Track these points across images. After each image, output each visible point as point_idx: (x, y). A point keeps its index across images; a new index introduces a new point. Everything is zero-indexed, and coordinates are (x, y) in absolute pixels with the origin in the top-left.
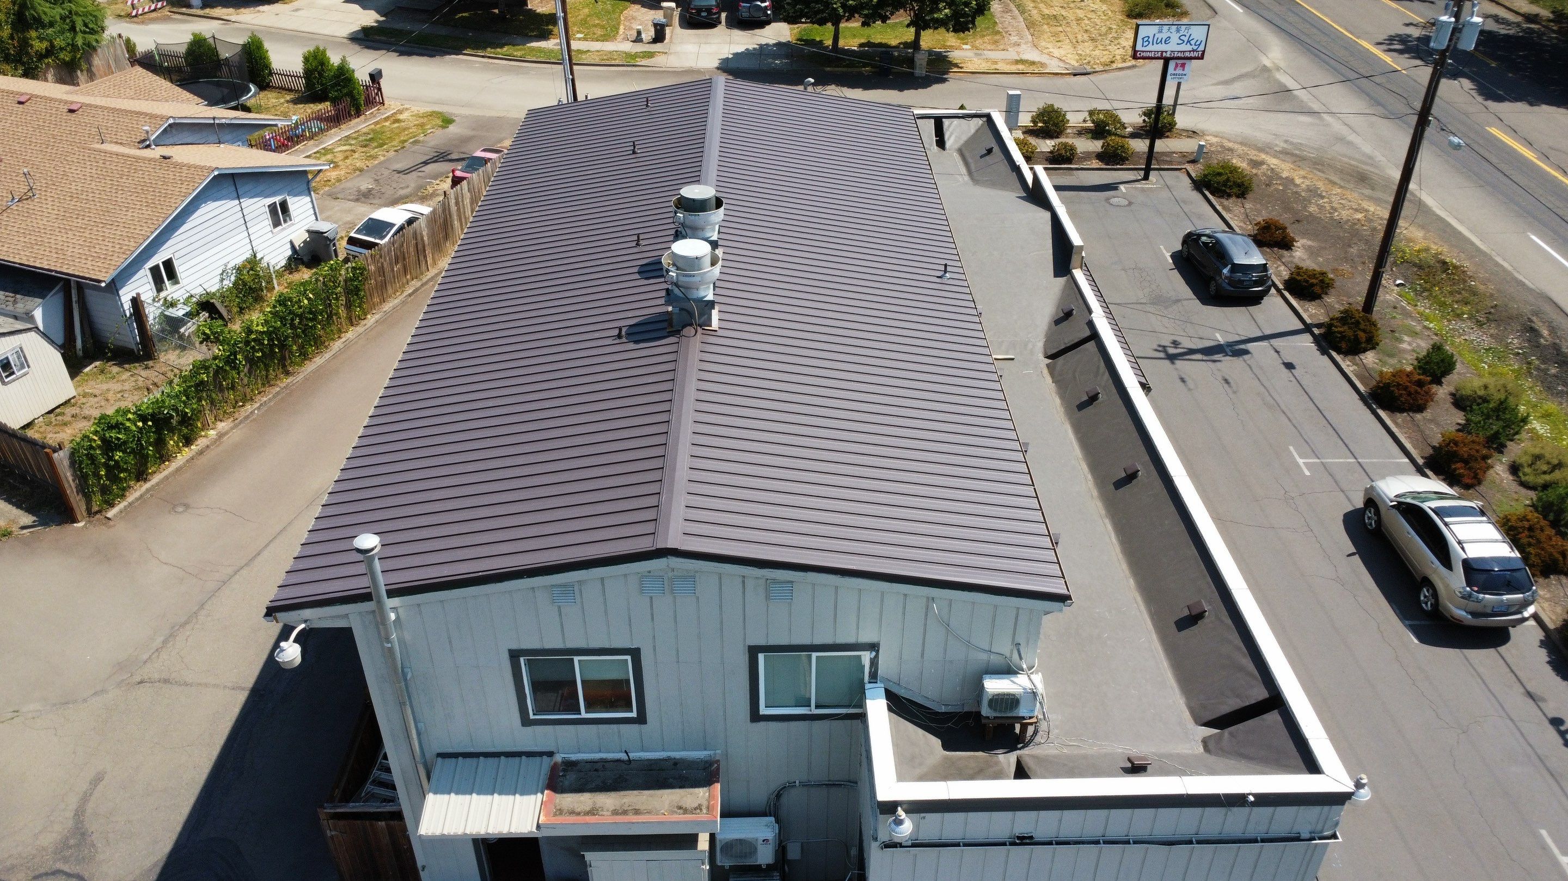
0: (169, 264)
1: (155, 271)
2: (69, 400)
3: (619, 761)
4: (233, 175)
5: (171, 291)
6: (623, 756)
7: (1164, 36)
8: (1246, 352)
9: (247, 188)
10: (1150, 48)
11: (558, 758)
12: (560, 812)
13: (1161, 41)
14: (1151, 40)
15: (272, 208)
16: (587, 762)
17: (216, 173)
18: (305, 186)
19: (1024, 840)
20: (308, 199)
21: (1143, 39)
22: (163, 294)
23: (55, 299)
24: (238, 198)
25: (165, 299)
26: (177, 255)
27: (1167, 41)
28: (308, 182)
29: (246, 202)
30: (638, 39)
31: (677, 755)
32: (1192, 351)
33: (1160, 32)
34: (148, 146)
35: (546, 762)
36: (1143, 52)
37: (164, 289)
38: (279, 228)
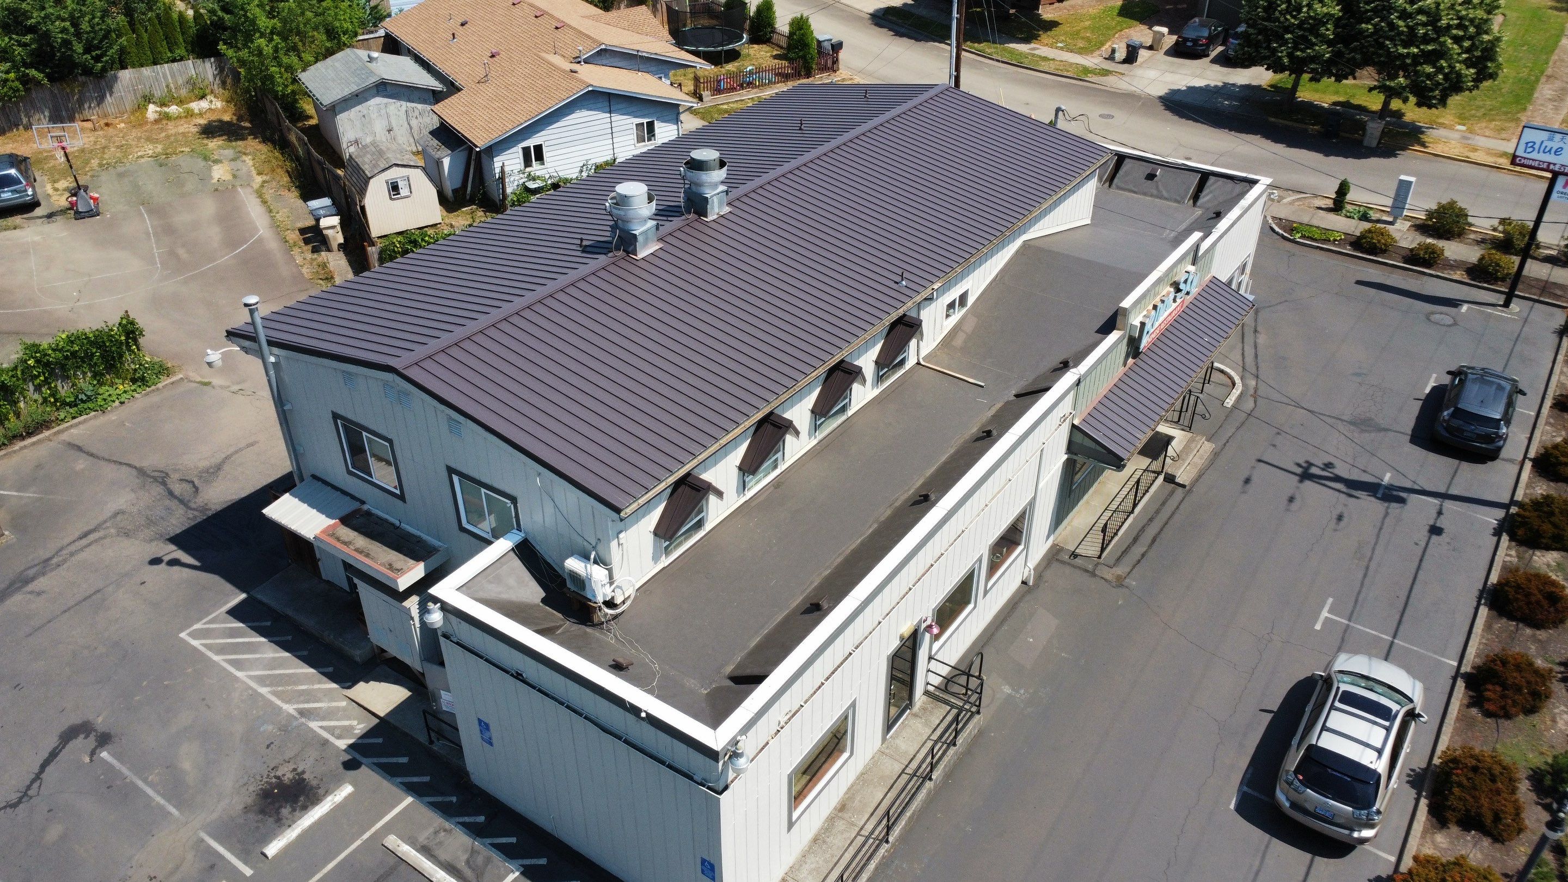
0: (539, 149)
1: (526, 151)
2: (436, 225)
3: (393, 524)
4: (609, 94)
5: (536, 168)
6: (397, 523)
7: (1555, 145)
8: (1402, 501)
9: (620, 106)
10: (1534, 155)
11: (365, 507)
12: (332, 535)
13: (1550, 151)
14: (1537, 147)
15: (640, 126)
16: (378, 517)
17: (590, 89)
18: (674, 116)
19: (518, 676)
20: (675, 127)
21: (1527, 143)
22: (528, 169)
23: (461, 155)
24: (610, 112)
25: (530, 174)
26: (547, 144)
27: (1558, 152)
28: (678, 114)
29: (616, 117)
30: (1111, 58)
31: (425, 537)
32: (1337, 479)
33: (1551, 139)
34: (579, 62)
35: (356, 505)
36: (1525, 158)
37: (531, 166)
38: (643, 144)
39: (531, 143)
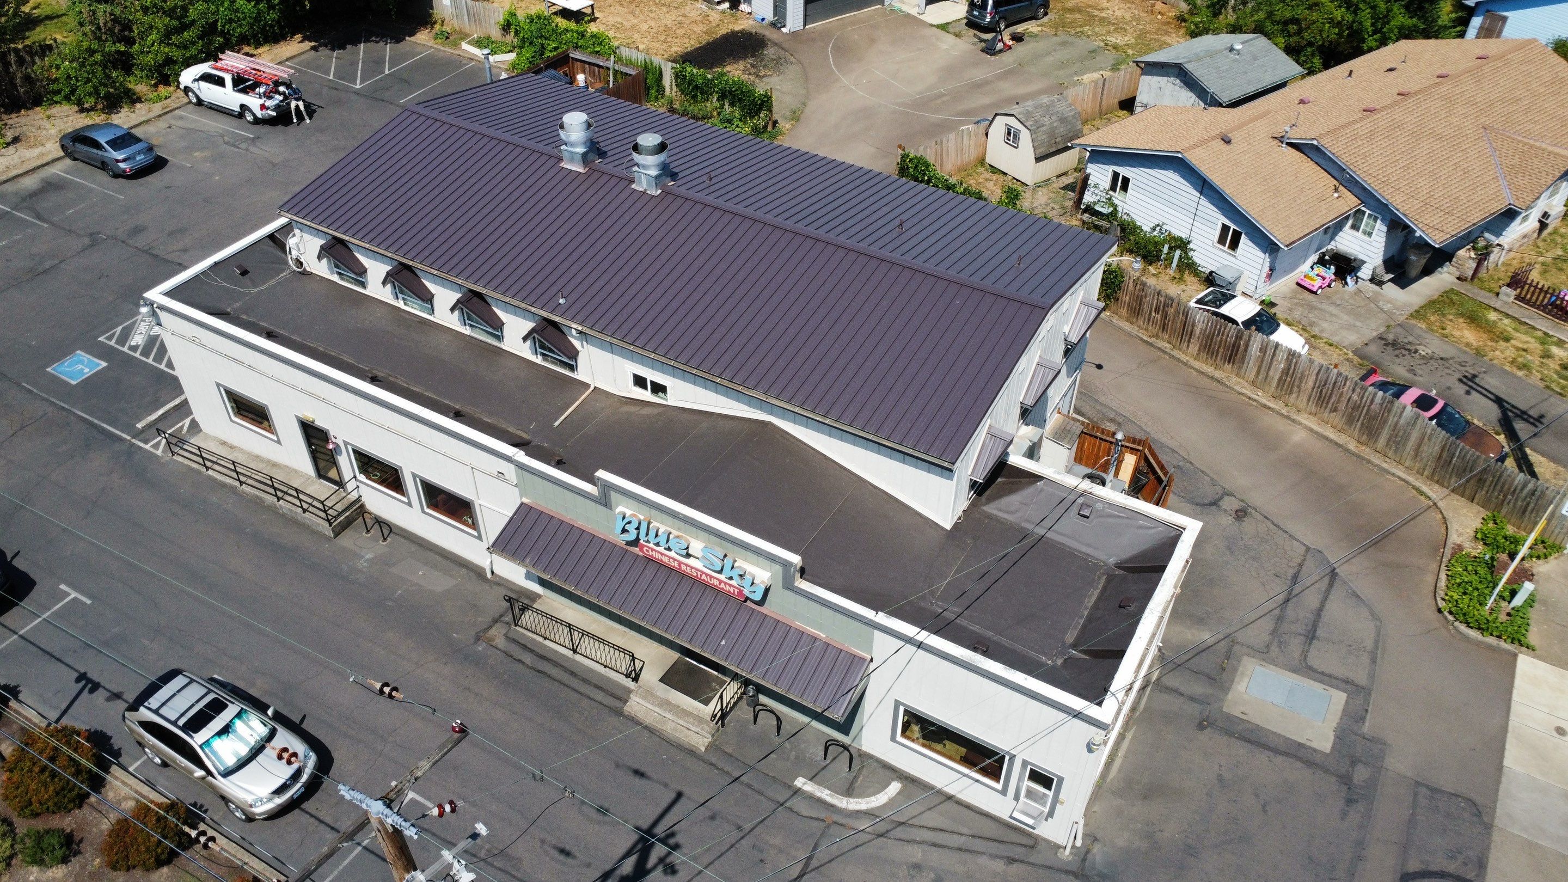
0: (1126, 181)
1: (1116, 175)
5: (1118, 197)
15: (1225, 228)
17: (1180, 155)
22: (1111, 192)
24: (1201, 193)
25: (1111, 198)
26: (1134, 181)
29: (1204, 202)
34: (1282, 143)
37: (1115, 191)
38: (1221, 247)
39: (1124, 171)
